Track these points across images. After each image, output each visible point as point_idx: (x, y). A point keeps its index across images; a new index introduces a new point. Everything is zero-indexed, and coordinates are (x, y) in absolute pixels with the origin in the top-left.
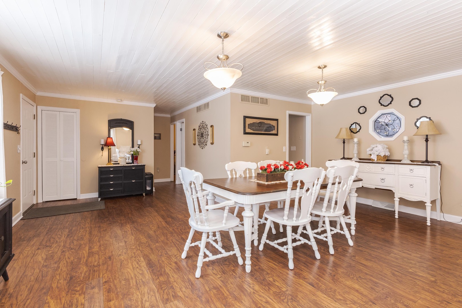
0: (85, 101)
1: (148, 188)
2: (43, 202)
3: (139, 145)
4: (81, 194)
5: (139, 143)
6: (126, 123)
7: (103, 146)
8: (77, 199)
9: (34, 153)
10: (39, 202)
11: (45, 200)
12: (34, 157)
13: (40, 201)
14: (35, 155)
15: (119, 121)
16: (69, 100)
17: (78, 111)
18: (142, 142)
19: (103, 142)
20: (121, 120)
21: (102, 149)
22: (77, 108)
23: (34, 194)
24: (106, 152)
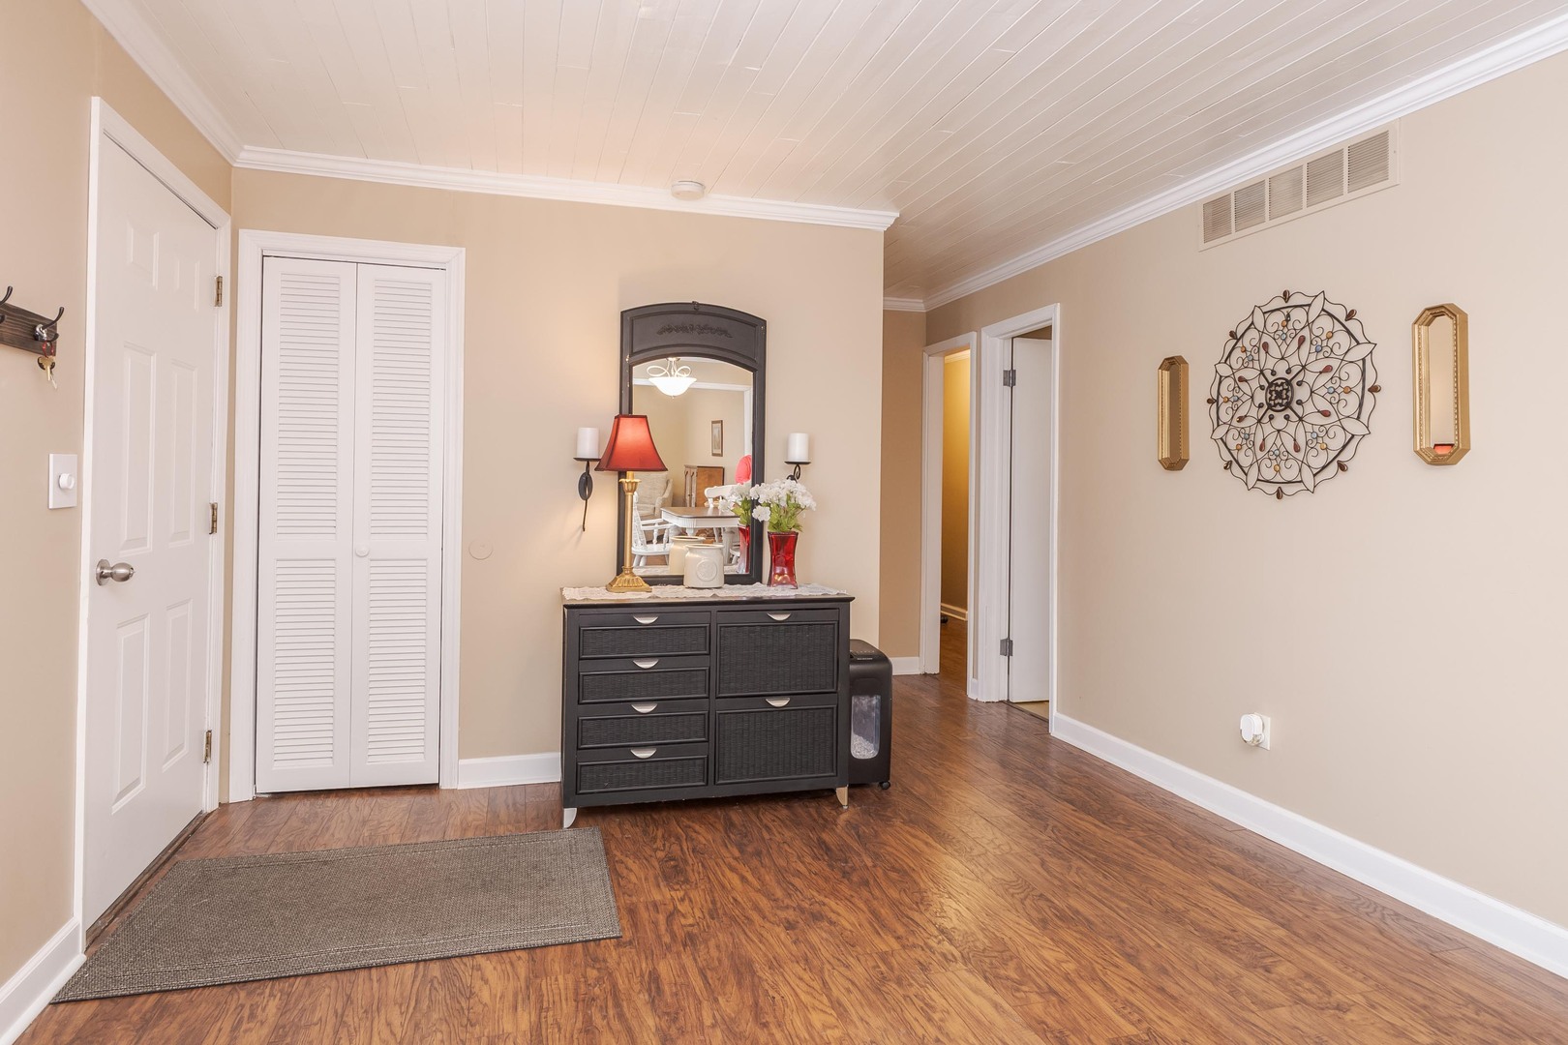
0: (493, 201)
1: (862, 748)
2: (257, 800)
3: (798, 464)
4: (460, 757)
5: (798, 453)
6: (724, 332)
7: (592, 473)
8: (437, 785)
9: (214, 508)
10: (233, 798)
11: (267, 786)
12: (213, 530)
13: (241, 791)
14: (214, 521)
15: (679, 319)
16: (409, 192)
17: (455, 257)
18: (811, 446)
19: (590, 445)
20: (691, 309)
21: (585, 486)
22: (452, 241)
23: (208, 754)
24: (603, 508)
